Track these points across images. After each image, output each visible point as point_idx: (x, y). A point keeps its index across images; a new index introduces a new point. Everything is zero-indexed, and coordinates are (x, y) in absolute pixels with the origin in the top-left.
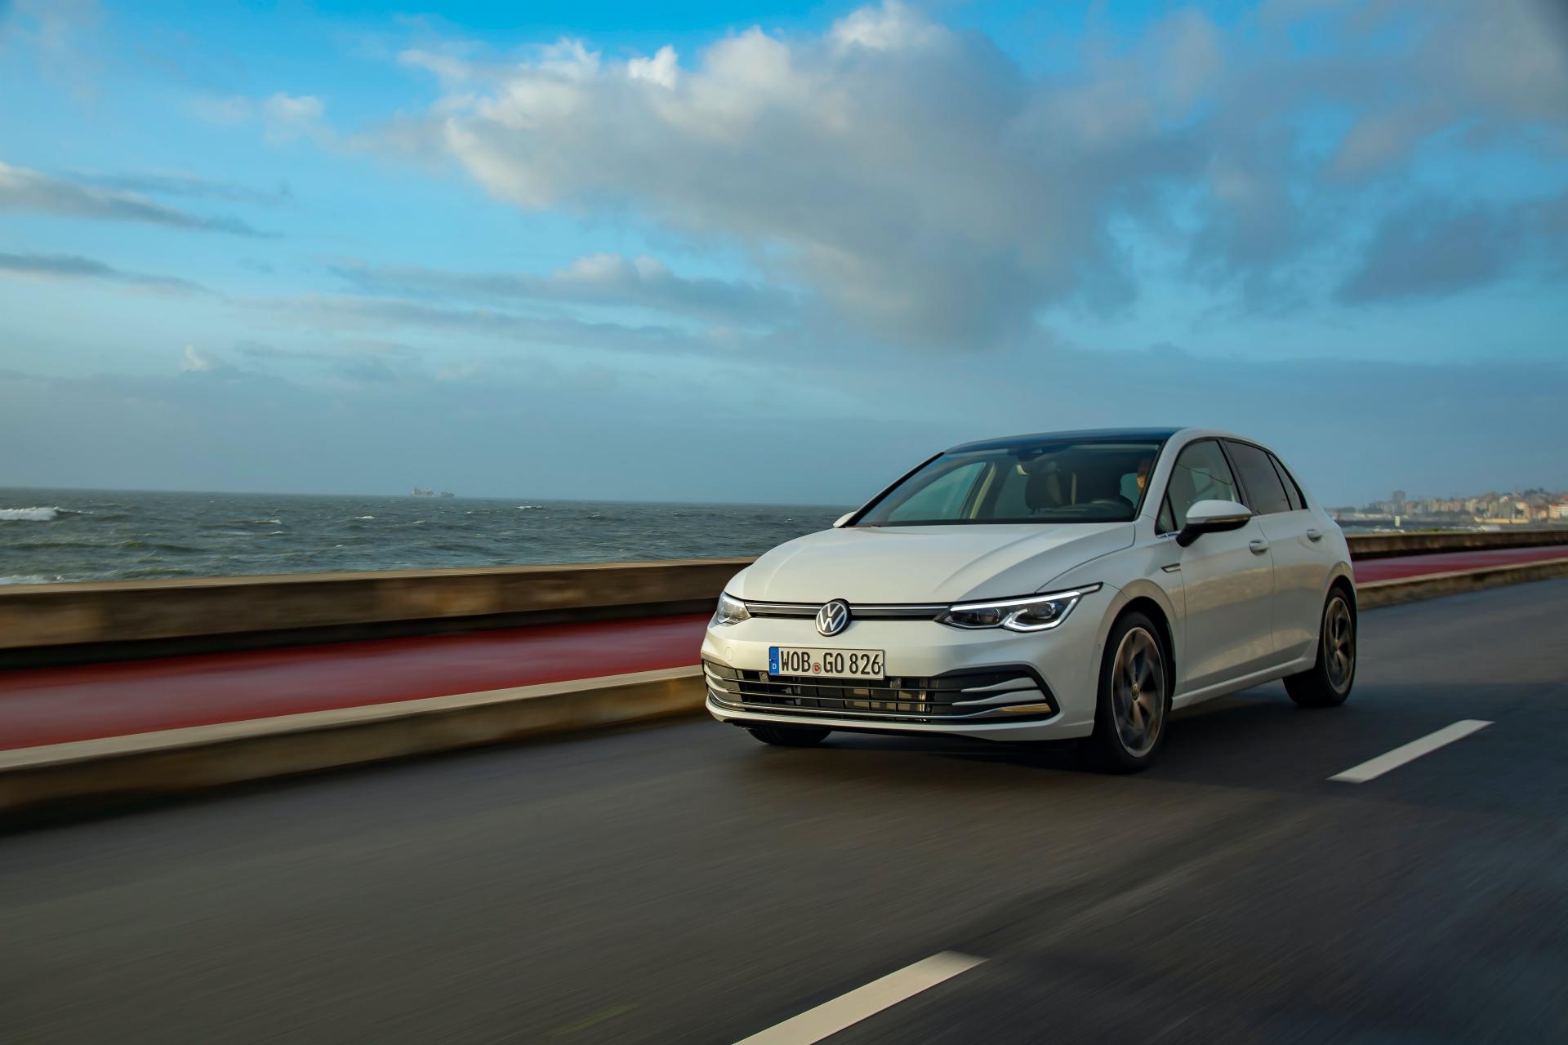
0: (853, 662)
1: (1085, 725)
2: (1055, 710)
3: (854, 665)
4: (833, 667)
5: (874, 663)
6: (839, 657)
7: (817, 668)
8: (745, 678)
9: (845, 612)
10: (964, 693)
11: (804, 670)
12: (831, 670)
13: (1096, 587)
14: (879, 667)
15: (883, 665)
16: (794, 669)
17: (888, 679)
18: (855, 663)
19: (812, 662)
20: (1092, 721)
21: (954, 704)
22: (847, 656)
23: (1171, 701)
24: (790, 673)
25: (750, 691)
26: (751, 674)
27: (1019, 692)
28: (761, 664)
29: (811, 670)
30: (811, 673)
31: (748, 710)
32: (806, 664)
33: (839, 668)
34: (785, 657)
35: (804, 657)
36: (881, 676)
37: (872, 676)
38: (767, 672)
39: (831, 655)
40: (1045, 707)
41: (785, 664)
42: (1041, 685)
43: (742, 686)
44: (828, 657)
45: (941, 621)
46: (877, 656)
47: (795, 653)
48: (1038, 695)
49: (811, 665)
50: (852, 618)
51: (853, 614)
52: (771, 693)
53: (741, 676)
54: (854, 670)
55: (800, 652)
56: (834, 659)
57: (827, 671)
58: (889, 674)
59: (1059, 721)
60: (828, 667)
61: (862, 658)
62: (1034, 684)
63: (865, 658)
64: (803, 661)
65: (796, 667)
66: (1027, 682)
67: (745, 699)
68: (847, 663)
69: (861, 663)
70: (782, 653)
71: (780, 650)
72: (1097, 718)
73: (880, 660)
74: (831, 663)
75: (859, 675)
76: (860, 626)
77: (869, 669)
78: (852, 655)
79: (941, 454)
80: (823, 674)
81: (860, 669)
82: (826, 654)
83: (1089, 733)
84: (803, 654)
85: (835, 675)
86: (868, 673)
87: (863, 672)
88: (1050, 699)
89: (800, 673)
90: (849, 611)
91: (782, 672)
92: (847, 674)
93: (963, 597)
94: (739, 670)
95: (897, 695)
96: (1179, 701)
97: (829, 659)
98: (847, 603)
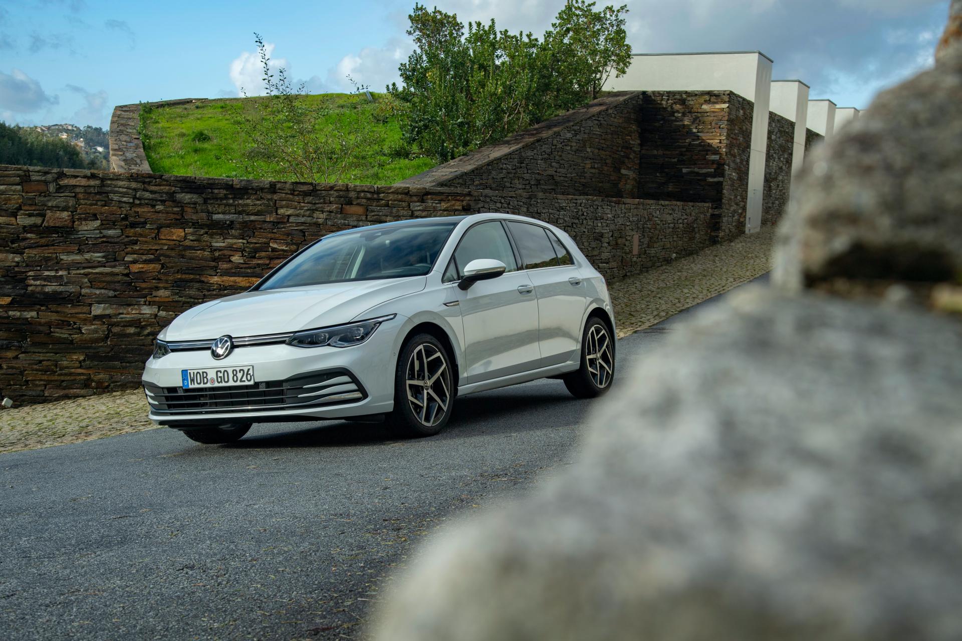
0: (234, 375)
1: (388, 404)
2: (365, 395)
3: (235, 377)
4: (222, 379)
5: (247, 374)
6: (226, 373)
7: (212, 381)
8: (169, 393)
9: (229, 343)
10: (305, 388)
11: (204, 383)
12: (221, 382)
13: (392, 316)
14: (251, 376)
15: (253, 375)
16: (198, 384)
17: (257, 385)
18: (236, 375)
19: (209, 377)
20: (393, 402)
21: (299, 396)
22: (230, 371)
23: (457, 392)
24: (196, 386)
25: (172, 401)
26: (172, 390)
27: (339, 386)
28: (177, 382)
29: (209, 383)
30: (209, 385)
31: (172, 414)
32: (205, 380)
33: (226, 380)
34: (192, 376)
35: (204, 375)
36: (252, 383)
37: (247, 383)
38: (181, 387)
39: (220, 372)
40: (358, 395)
41: (192, 380)
42: (355, 380)
43: (167, 398)
44: (219, 373)
45: (290, 344)
46: (249, 370)
47: (198, 373)
48: (353, 386)
49: (209, 379)
50: (233, 347)
51: (236, 344)
52: (185, 400)
53: (166, 391)
54: (235, 379)
55: (201, 371)
56: (222, 374)
57: (219, 382)
58: (257, 380)
59: (368, 402)
60: (219, 380)
61: (240, 372)
62: (349, 380)
63: (242, 372)
64: (204, 378)
65: (199, 382)
66: (345, 378)
67: (170, 406)
68: (231, 375)
69: (239, 375)
70: (190, 373)
71: (189, 371)
73: (251, 372)
74: (221, 377)
75: (239, 383)
76: (240, 351)
77: (244, 379)
78: (233, 371)
80: (216, 385)
81: (239, 379)
82: (217, 372)
83: (391, 409)
84: (203, 373)
85: (223, 384)
86: (244, 381)
87: (241, 381)
88: (361, 389)
89: (202, 386)
90: (232, 343)
91: (191, 386)
92: (231, 383)
93: (303, 327)
94: (163, 388)
95: (264, 393)
96: (464, 389)
97: (220, 375)
98: (230, 337)
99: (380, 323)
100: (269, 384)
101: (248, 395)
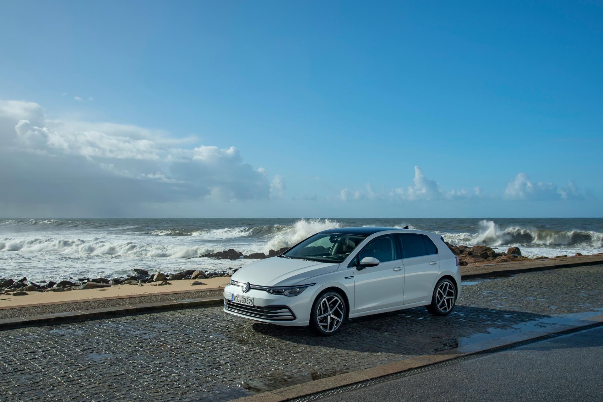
1: (306, 322)
4: (244, 301)
5: (251, 301)
7: (241, 301)
9: (248, 286)
10: (271, 312)
13: (313, 284)
15: (253, 302)
17: (254, 307)
19: (240, 299)
20: (309, 321)
21: (268, 315)
23: (348, 316)
24: (236, 302)
26: (229, 301)
27: (284, 313)
28: (230, 298)
30: (239, 303)
31: (229, 310)
32: (238, 300)
34: (235, 297)
35: (238, 298)
36: (252, 305)
37: (251, 305)
38: (231, 300)
40: (293, 318)
41: (235, 299)
42: (291, 311)
43: (228, 304)
45: (269, 292)
47: (237, 296)
48: (290, 314)
51: (251, 287)
52: (233, 306)
56: (244, 299)
58: (254, 305)
59: (297, 321)
62: (289, 311)
66: (287, 310)
67: (229, 307)
68: (246, 301)
69: (249, 301)
71: (234, 295)
72: (310, 321)
75: (248, 305)
76: (252, 290)
77: (250, 303)
78: (247, 299)
79: (317, 234)
80: (242, 303)
83: (308, 325)
85: (244, 304)
87: (249, 304)
88: (293, 315)
90: (250, 287)
91: (234, 301)
92: (246, 304)
93: (274, 285)
94: (227, 299)
95: (257, 311)
96: (351, 315)
97: (243, 299)
98: (249, 283)
99: (307, 287)
100: (258, 307)
101: (252, 310)
